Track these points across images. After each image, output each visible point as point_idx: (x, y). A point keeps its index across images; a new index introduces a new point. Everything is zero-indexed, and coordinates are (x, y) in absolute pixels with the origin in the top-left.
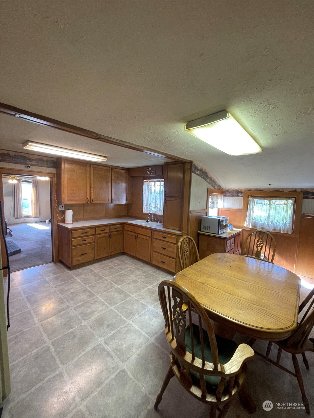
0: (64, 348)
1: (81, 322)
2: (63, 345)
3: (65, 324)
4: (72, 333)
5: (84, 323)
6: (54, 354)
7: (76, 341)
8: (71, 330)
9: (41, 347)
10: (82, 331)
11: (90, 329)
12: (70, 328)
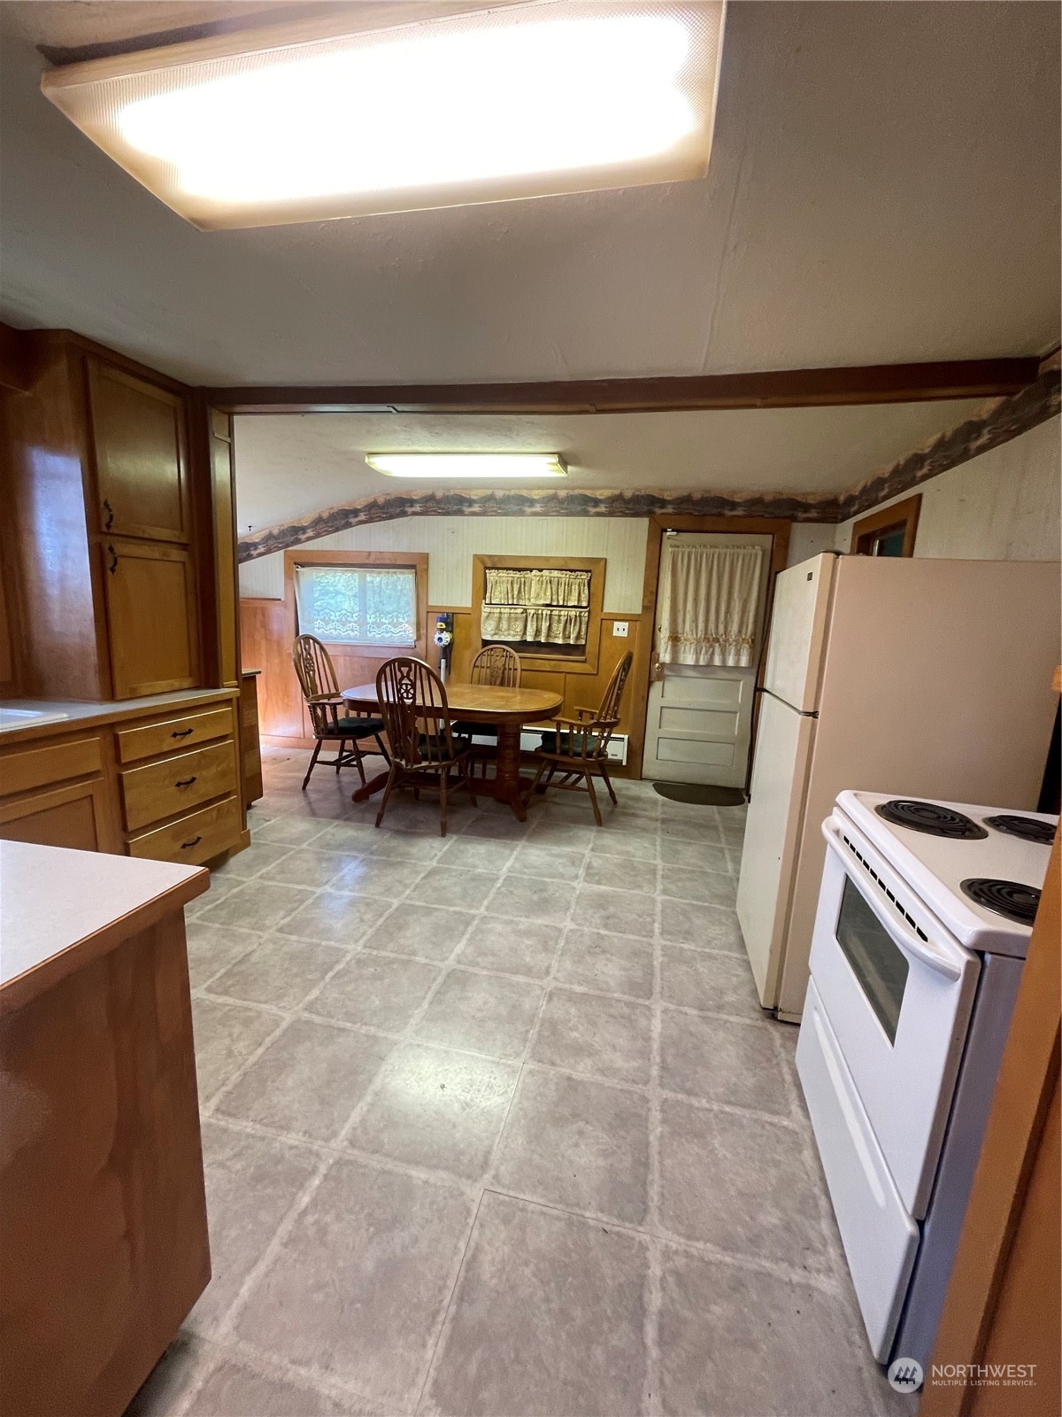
0: (640, 916)
1: (571, 930)
2: (636, 920)
3: (603, 952)
4: (606, 926)
5: (568, 925)
6: (658, 918)
7: (612, 909)
8: (603, 932)
9: (674, 944)
10: (588, 917)
11: (573, 907)
12: (601, 937)
